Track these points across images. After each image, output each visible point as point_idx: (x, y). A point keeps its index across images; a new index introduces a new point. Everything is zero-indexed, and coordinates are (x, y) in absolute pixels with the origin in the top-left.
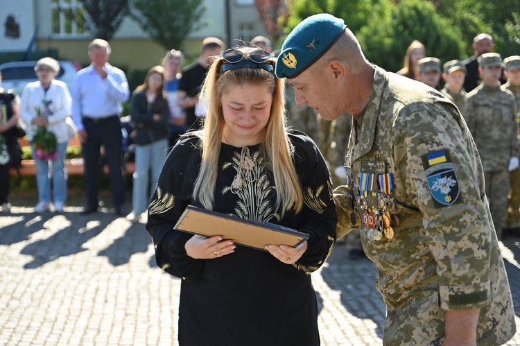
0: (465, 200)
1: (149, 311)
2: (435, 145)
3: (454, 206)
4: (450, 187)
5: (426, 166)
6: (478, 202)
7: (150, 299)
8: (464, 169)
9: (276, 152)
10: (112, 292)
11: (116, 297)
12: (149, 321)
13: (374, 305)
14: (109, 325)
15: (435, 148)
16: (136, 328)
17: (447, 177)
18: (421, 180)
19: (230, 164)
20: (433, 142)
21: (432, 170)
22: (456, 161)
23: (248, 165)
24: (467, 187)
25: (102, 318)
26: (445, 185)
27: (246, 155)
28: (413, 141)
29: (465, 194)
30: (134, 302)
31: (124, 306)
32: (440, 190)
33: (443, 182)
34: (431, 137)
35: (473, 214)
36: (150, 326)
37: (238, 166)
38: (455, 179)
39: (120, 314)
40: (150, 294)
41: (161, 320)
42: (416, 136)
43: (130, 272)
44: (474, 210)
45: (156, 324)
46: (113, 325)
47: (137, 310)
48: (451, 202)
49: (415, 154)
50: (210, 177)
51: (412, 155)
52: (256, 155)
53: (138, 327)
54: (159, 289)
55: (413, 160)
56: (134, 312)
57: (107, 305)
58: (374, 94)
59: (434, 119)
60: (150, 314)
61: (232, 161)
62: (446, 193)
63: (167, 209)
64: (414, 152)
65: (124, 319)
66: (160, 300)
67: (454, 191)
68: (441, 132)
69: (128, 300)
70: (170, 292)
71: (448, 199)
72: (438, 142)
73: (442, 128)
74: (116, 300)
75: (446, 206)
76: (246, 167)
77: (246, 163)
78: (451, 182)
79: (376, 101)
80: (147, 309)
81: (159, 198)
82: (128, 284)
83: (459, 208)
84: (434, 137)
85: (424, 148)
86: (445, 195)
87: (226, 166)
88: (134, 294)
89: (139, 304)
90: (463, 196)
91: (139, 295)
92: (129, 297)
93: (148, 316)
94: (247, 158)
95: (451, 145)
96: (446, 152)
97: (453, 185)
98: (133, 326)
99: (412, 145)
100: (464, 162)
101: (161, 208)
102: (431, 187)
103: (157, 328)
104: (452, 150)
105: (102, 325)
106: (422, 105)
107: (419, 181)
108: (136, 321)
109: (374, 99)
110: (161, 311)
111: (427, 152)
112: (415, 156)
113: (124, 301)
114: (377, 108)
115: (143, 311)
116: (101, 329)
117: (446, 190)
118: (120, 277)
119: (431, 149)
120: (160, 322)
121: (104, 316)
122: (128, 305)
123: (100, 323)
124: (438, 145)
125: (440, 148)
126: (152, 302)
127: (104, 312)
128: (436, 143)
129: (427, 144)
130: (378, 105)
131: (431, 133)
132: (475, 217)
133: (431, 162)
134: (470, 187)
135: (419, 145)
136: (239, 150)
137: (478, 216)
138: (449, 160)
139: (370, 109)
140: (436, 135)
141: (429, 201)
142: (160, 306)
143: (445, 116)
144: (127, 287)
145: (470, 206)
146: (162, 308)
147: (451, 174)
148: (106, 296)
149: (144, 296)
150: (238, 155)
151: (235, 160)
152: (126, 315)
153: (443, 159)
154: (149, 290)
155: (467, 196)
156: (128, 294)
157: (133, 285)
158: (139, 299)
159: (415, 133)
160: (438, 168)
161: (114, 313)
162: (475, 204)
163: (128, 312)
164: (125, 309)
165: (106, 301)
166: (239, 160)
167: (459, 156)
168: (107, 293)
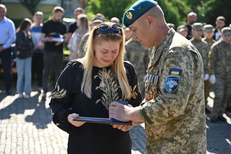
0: (178, 94)
1: (29, 144)
2: (178, 66)
3: (172, 94)
4: (174, 86)
5: (170, 73)
6: (183, 99)
7: (28, 138)
8: (185, 81)
9: (120, 72)
10: (9, 134)
11: (11, 136)
12: (29, 148)
13: (140, 144)
14: (9, 150)
15: (178, 67)
16: (23, 152)
17: (175, 81)
18: (165, 79)
19: (97, 76)
20: (178, 65)
21: (171, 76)
22: (183, 76)
23: (106, 76)
24: (182, 90)
25: (6, 146)
26: (172, 84)
27: (104, 72)
28: (169, 61)
29: (179, 91)
30: (20, 139)
31: (16, 141)
32: (169, 85)
33: (172, 82)
34: (178, 62)
35: (177, 101)
36: (30, 152)
37: (101, 77)
38: (178, 83)
39: (14, 145)
40: (28, 135)
41: (35, 148)
42: (172, 59)
43: (17, 123)
44: (179, 101)
45: (33, 150)
46: (11, 150)
47: (22, 143)
48: (171, 92)
49: (168, 67)
50: (88, 83)
51: (166, 67)
52: (109, 72)
53: (24, 152)
54: (33, 133)
55: (166, 69)
56: (21, 144)
57: (7, 140)
58: (165, 40)
59: (183, 56)
60: (30, 145)
61: (98, 75)
62: (171, 87)
63: (61, 96)
64: (168, 66)
65: (16, 148)
66: (34, 138)
67: (175, 88)
68: (183, 62)
69: (17, 138)
70: (38, 134)
71: (170, 90)
72: (180, 65)
73: (185, 61)
74: (11, 138)
75: (168, 93)
76: (106, 78)
77: (105, 76)
78: (176, 83)
79: (165, 43)
80: (27, 143)
81: (58, 91)
82: (17, 130)
83: (173, 96)
84: (179, 62)
85: (173, 66)
86: (170, 88)
87: (95, 77)
88: (20, 135)
89: (23, 140)
90: (178, 92)
91: (23, 135)
92: (18, 136)
93: (29, 146)
94: (105, 73)
95: (184, 69)
96: (180, 71)
97: (175, 85)
98: (22, 151)
99: (169, 63)
100: (186, 80)
101: (59, 96)
102: (167, 82)
103: (34, 152)
104: (183, 71)
105: (5, 150)
106: (182, 49)
107: (164, 79)
108: (23, 148)
109: (164, 41)
110: (35, 144)
111: (173, 68)
112: (167, 68)
113: (16, 138)
114: (165, 46)
115: (26, 144)
116: (5, 152)
117: (171, 86)
118: (12, 126)
119: (175, 67)
120: (35, 149)
121: (6, 145)
122: (17, 140)
123: (5, 149)
124: (179, 67)
125: (180, 68)
126: (30, 139)
127: (6, 143)
128: (179, 65)
129: (175, 64)
130: (165, 45)
131: (179, 61)
132: (178, 103)
133: (172, 72)
134: (183, 90)
135: (171, 63)
136: (101, 69)
137: (179, 104)
138: (180, 74)
139: (162, 46)
140: (181, 62)
141: (163, 88)
142: (34, 141)
143: (189, 58)
144: (17, 131)
145: (178, 98)
146: (35, 143)
147: (177, 81)
148: (6, 135)
149: (25, 136)
150: (101, 72)
151: (99, 74)
152: (17, 145)
153: (178, 73)
154: (27, 133)
155: (179, 93)
156: (17, 135)
157: (19, 130)
158: (23, 138)
159: (172, 58)
160: (174, 76)
161: (11, 145)
162: (181, 99)
163: (18, 144)
164: (17, 142)
165: (6, 138)
166: (101, 74)
167: (186, 76)
168: (6, 134)
